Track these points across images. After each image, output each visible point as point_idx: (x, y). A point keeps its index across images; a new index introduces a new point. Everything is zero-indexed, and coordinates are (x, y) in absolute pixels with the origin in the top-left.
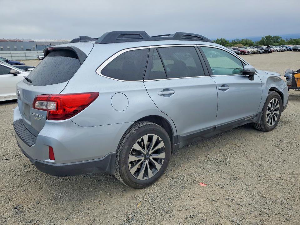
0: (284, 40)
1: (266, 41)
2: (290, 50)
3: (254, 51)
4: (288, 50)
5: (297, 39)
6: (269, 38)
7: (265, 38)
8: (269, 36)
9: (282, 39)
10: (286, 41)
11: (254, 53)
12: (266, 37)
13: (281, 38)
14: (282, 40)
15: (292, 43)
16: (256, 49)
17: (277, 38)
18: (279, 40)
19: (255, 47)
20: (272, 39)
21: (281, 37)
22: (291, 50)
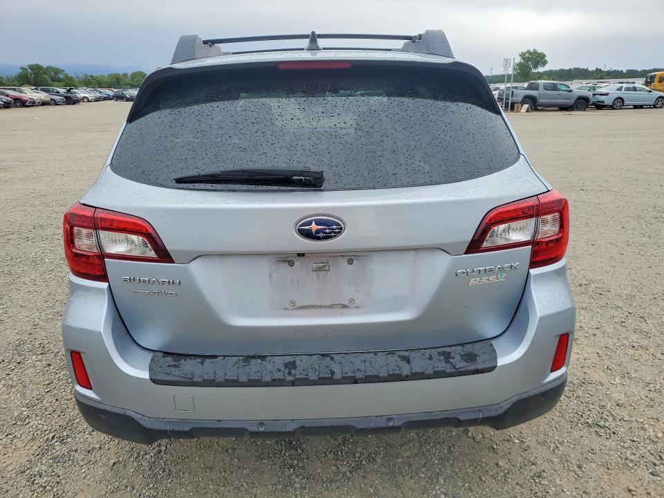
0: (72, 77)
1: (32, 77)
2: (108, 98)
3: (43, 98)
4: (105, 99)
5: (97, 77)
6: (36, 69)
7: (29, 70)
8: (37, 65)
9: (67, 75)
10: (76, 80)
11: (44, 104)
12: (31, 67)
13: (63, 71)
14: (67, 77)
15: (91, 84)
16: (46, 94)
17: (57, 71)
18: (61, 76)
19: (39, 88)
20: (45, 73)
21: (64, 69)
22: (110, 99)
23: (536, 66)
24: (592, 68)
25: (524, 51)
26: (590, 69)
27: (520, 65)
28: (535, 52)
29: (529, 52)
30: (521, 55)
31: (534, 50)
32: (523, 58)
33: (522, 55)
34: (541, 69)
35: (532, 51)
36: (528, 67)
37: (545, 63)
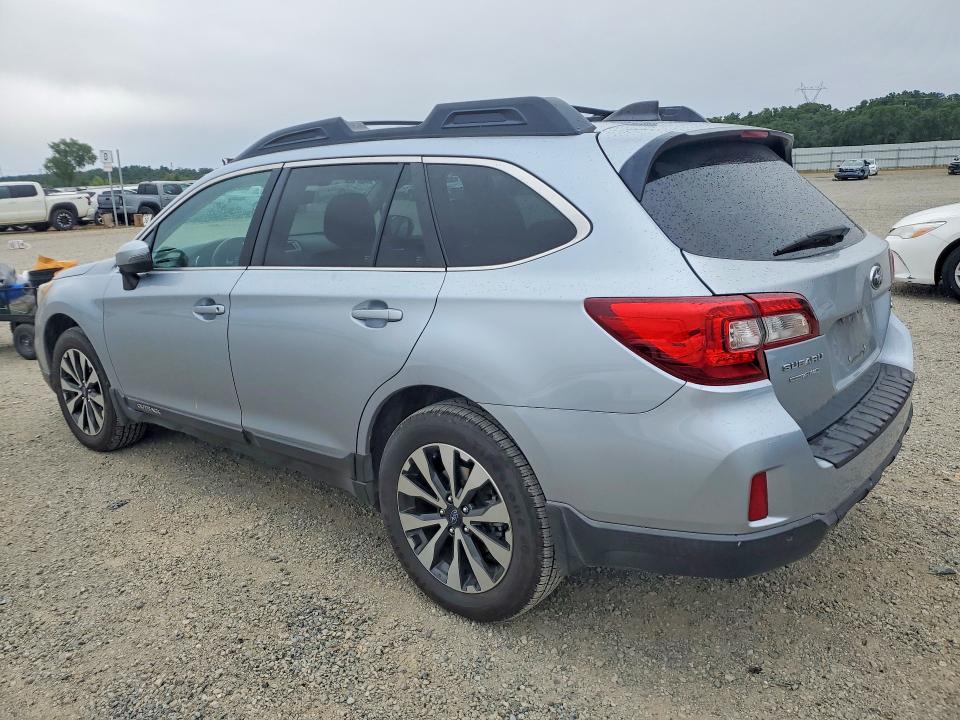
23: (80, 163)
24: (155, 166)
25: (57, 141)
26: (153, 167)
27: (53, 161)
28: (74, 143)
29: (64, 142)
30: (52, 147)
31: (72, 139)
32: (58, 152)
33: (55, 147)
34: (88, 168)
35: (68, 141)
36: (68, 164)
37: (93, 159)
